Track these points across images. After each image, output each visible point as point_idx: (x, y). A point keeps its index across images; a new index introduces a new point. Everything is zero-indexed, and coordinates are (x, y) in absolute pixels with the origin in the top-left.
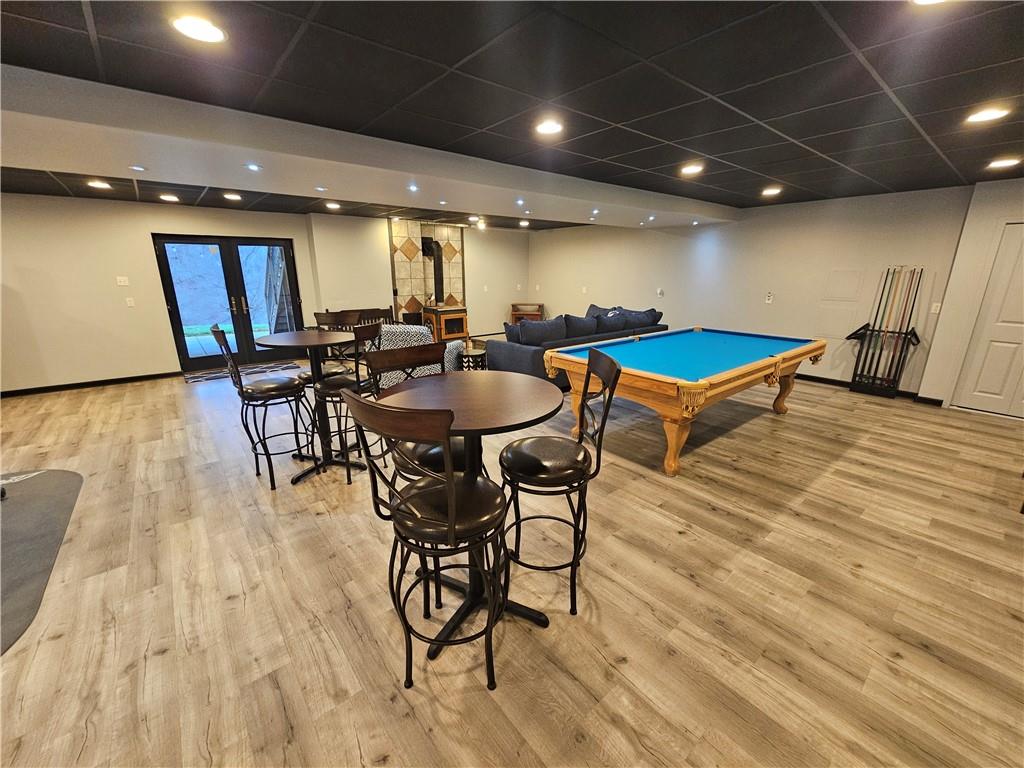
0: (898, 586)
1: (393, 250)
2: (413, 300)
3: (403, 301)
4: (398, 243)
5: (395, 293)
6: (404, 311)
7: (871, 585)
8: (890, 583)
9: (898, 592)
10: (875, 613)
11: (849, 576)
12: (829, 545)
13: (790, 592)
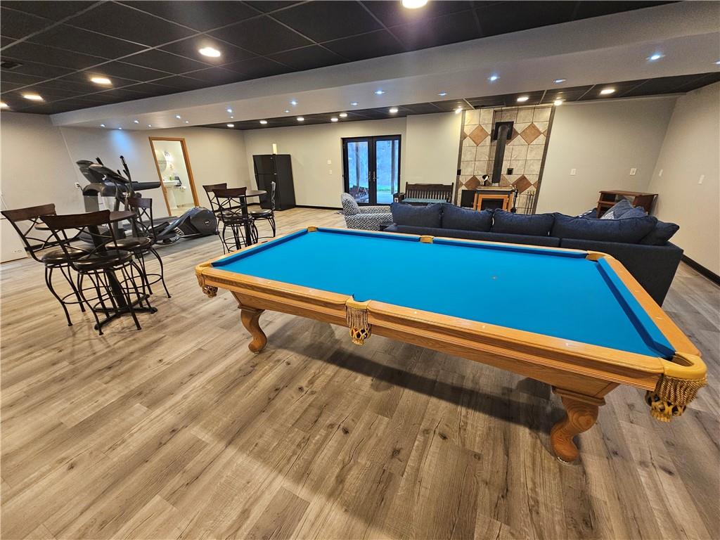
0: (28, 494)
1: (463, 136)
2: (474, 179)
3: (463, 180)
4: (468, 130)
5: (459, 172)
6: (464, 188)
7: (44, 469)
8: (36, 488)
9: (21, 490)
10: (14, 463)
11: (63, 455)
12: (113, 448)
13: (68, 412)
